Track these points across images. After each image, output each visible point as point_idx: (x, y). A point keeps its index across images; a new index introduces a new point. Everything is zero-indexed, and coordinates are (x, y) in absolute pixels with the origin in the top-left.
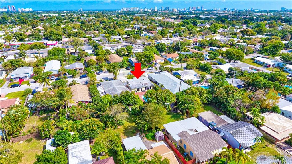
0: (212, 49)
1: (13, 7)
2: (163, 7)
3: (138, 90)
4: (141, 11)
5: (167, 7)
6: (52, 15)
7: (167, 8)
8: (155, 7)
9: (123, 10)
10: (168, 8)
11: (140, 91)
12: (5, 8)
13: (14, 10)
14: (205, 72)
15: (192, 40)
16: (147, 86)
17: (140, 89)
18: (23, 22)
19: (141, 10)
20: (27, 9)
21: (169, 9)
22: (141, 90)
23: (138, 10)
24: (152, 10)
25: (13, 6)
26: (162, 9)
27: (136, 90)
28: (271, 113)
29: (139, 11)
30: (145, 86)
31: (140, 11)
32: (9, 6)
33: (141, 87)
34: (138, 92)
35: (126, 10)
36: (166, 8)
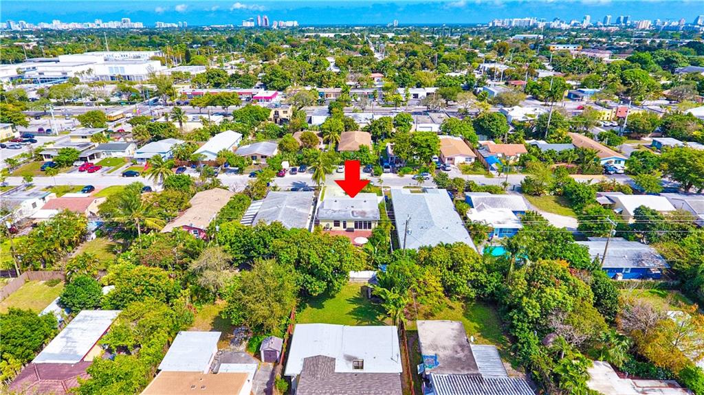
0: (659, 143)
1: (266, 20)
2: (609, 17)
3: (337, 223)
4: (540, 27)
5: (622, 18)
6: (322, 35)
7: (622, 20)
8: (585, 18)
9: (493, 24)
10: (626, 19)
11: (341, 227)
12: (252, 21)
13: (266, 24)
14: (572, 208)
15: (608, 111)
16: (360, 218)
17: (342, 224)
18: (253, 50)
19: (541, 25)
20: (290, 24)
21: (628, 22)
22: (345, 227)
23: (531, 24)
24: (575, 25)
25: (266, 17)
26: (605, 22)
27: (332, 225)
28: (671, 386)
29: (535, 25)
30: (356, 218)
31: (537, 26)
32: (259, 17)
33: (344, 218)
34: (334, 228)
35: (499, 25)
36: (620, 18)
